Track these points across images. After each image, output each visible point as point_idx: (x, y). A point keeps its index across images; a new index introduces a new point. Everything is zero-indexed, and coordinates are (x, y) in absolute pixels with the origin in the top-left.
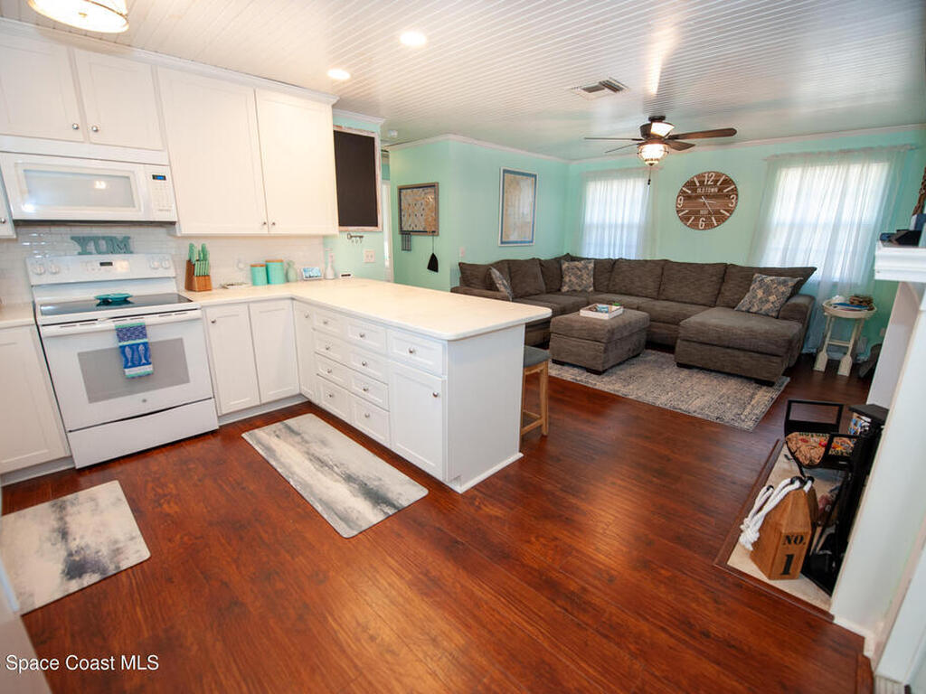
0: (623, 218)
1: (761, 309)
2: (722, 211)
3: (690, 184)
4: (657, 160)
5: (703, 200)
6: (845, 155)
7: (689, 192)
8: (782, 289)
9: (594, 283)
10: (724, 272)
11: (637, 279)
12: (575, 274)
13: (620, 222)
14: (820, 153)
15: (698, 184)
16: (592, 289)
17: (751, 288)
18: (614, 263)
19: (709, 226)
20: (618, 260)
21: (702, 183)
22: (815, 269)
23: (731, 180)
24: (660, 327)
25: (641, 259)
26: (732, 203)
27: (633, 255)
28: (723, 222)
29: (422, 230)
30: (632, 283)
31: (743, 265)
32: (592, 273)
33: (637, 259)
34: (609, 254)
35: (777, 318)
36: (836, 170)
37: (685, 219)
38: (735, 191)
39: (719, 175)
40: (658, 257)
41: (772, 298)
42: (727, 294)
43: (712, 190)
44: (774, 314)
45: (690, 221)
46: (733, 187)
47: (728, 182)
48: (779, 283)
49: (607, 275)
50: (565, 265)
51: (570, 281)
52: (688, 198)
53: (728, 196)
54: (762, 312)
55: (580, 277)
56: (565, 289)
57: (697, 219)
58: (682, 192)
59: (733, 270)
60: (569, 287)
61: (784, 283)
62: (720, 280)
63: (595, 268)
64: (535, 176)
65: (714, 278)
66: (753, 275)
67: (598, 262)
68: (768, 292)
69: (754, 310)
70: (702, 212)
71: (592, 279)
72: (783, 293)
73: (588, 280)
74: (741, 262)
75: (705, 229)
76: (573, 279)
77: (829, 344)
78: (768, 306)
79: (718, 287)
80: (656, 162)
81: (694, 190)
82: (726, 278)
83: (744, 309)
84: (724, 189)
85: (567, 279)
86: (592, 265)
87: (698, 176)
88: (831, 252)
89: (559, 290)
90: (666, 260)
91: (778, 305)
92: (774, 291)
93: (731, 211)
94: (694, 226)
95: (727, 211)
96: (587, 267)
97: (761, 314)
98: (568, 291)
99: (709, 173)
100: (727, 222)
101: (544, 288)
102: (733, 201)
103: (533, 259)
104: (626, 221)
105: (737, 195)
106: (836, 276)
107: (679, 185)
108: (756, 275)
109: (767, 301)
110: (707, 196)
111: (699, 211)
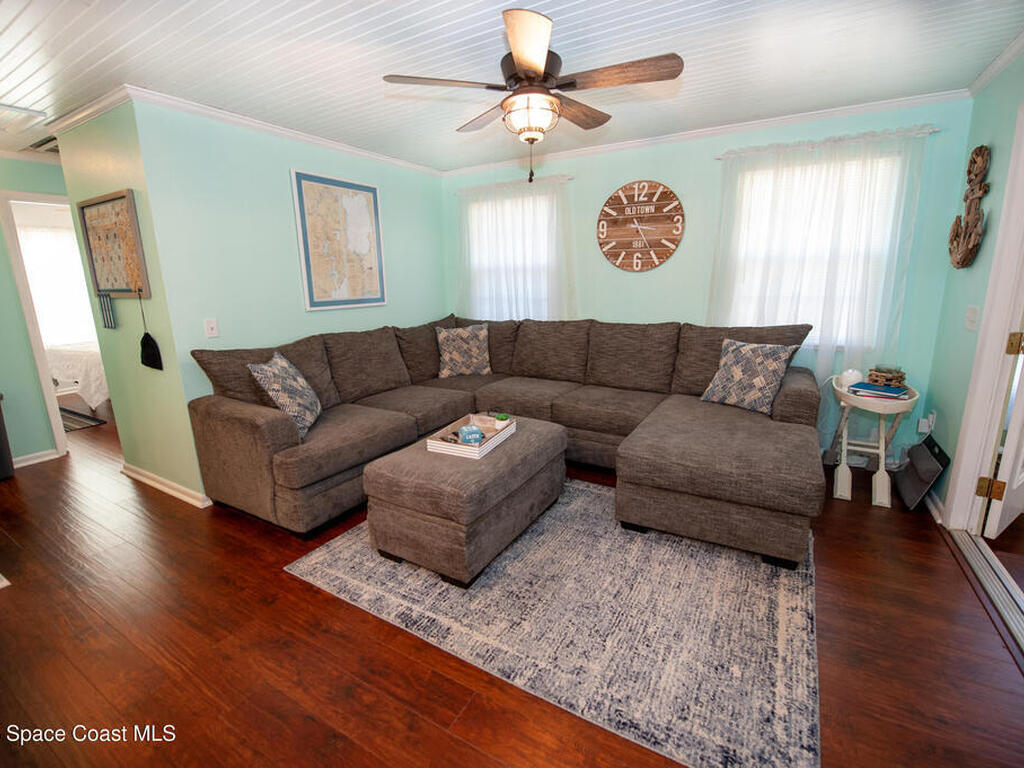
0: (524, 258)
1: (743, 400)
2: (664, 241)
3: (613, 201)
4: (541, 130)
5: (636, 225)
6: (835, 147)
7: (614, 213)
8: (772, 365)
9: (490, 361)
10: (678, 336)
11: (552, 353)
12: (458, 349)
13: (519, 263)
14: (799, 144)
15: (625, 202)
16: (488, 369)
17: (722, 363)
18: (519, 327)
19: (648, 265)
20: (521, 323)
21: (630, 198)
22: (809, 328)
23: (671, 192)
24: (589, 439)
25: (557, 320)
26: (678, 230)
27: (544, 316)
28: (668, 258)
29: (124, 287)
30: (546, 359)
31: (703, 325)
32: (486, 344)
33: (551, 320)
34: (511, 315)
35: (771, 417)
36: (824, 171)
37: (612, 256)
38: (679, 209)
39: (654, 185)
40: (580, 316)
41: (758, 381)
42: (686, 372)
43: (647, 210)
44: (765, 409)
45: (620, 258)
46: (676, 203)
47: (668, 196)
48: (766, 356)
49: (510, 347)
50: (443, 335)
51: (452, 360)
52: (614, 223)
53: (670, 218)
54: (745, 404)
55: (467, 353)
56: (445, 373)
57: (629, 256)
58: (604, 215)
59: (691, 334)
60: (451, 369)
61: (774, 355)
62: (674, 351)
63: (489, 337)
64: (373, 191)
65: (664, 348)
66: (722, 340)
67: (493, 327)
68: (749, 370)
69: (732, 400)
70: (635, 244)
71: (487, 355)
72: (774, 371)
73: (480, 358)
74: (700, 320)
75: (641, 271)
76: (456, 356)
77: (848, 451)
78: (754, 395)
79: (670, 360)
80: (540, 136)
81: (621, 211)
82: (681, 346)
83: (715, 399)
84: (664, 207)
85: (446, 357)
86: (484, 333)
87: (624, 189)
88: (829, 300)
89: (436, 376)
90: (593, 321)
91: (768, 393)
92: (759, 368)
93: (676, 242)
94: (626, 266)
95: (672, 241)
96: (477, 336)
97: (744, 409)
98: (450, 377)
99: (640, 182)
100: (672, 258)
101: (405, 375)
102: (679, 225)
103: (385, 328)
104: (529, 263)
105: (683, 216)
106: (841, 337)
107: (598, 204)
108: (726, 341)
109: (752, 386)
110: (641, 220)
111: (631, 243)
